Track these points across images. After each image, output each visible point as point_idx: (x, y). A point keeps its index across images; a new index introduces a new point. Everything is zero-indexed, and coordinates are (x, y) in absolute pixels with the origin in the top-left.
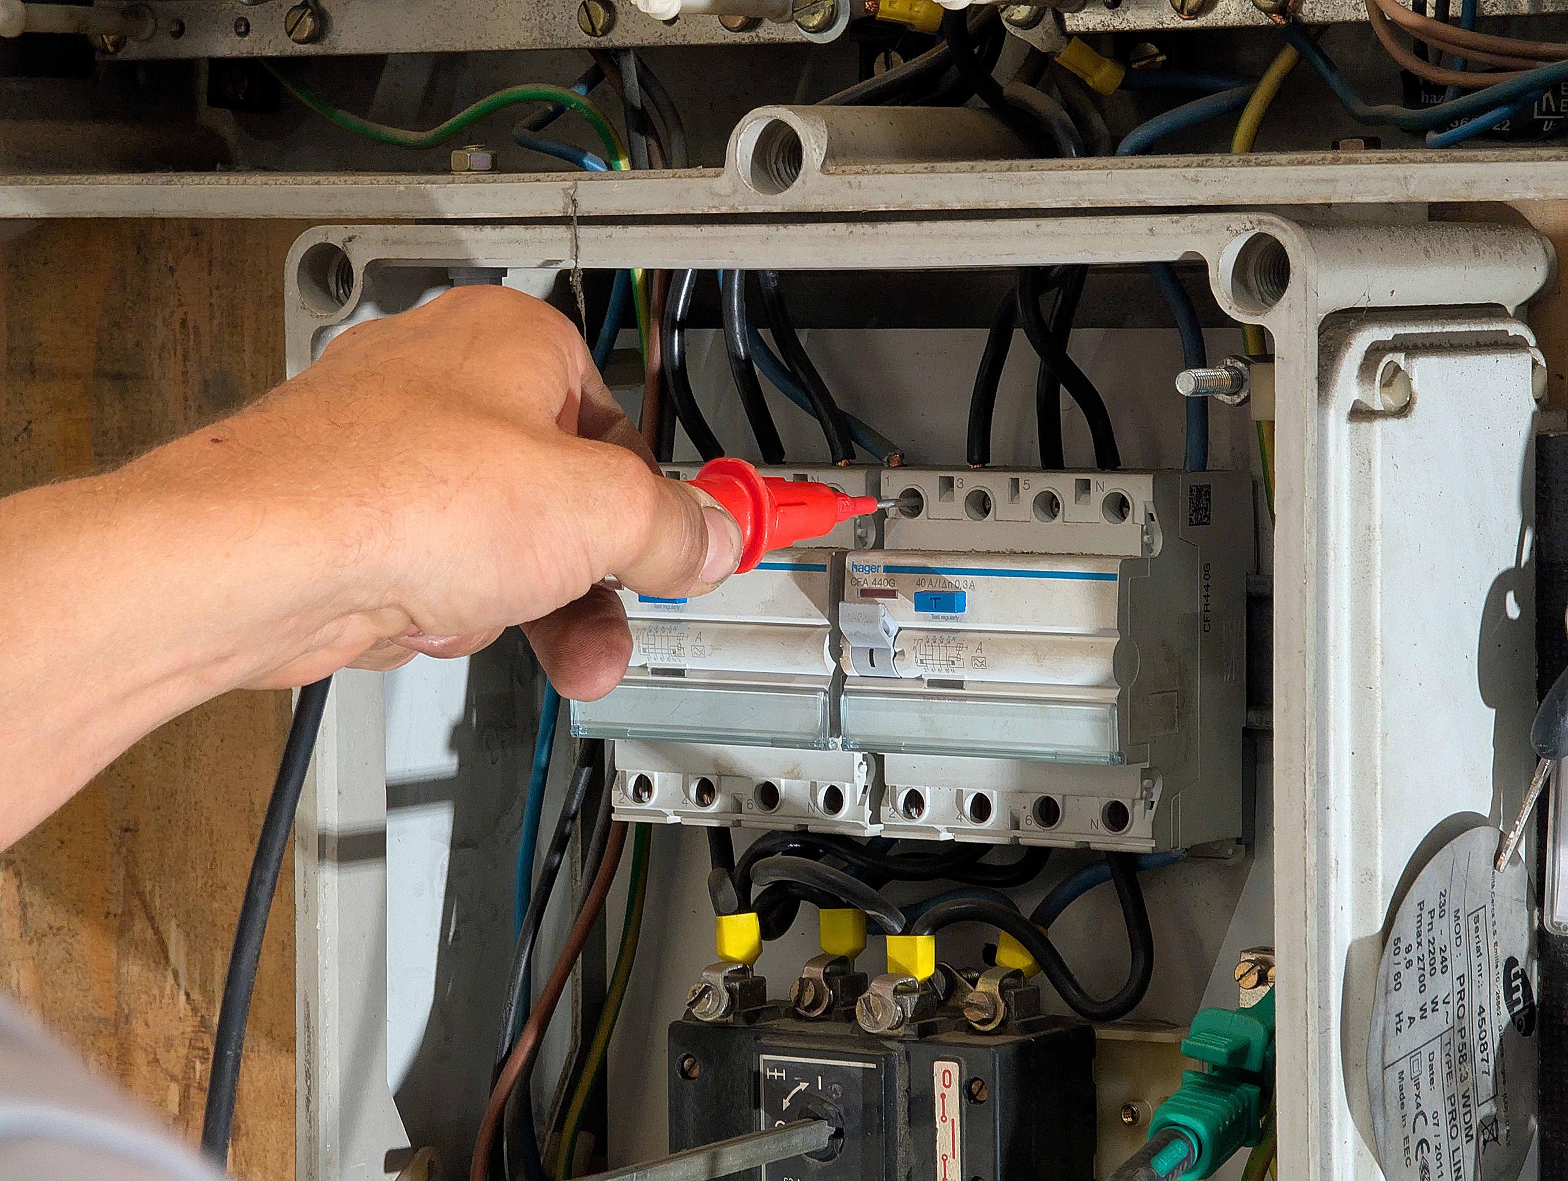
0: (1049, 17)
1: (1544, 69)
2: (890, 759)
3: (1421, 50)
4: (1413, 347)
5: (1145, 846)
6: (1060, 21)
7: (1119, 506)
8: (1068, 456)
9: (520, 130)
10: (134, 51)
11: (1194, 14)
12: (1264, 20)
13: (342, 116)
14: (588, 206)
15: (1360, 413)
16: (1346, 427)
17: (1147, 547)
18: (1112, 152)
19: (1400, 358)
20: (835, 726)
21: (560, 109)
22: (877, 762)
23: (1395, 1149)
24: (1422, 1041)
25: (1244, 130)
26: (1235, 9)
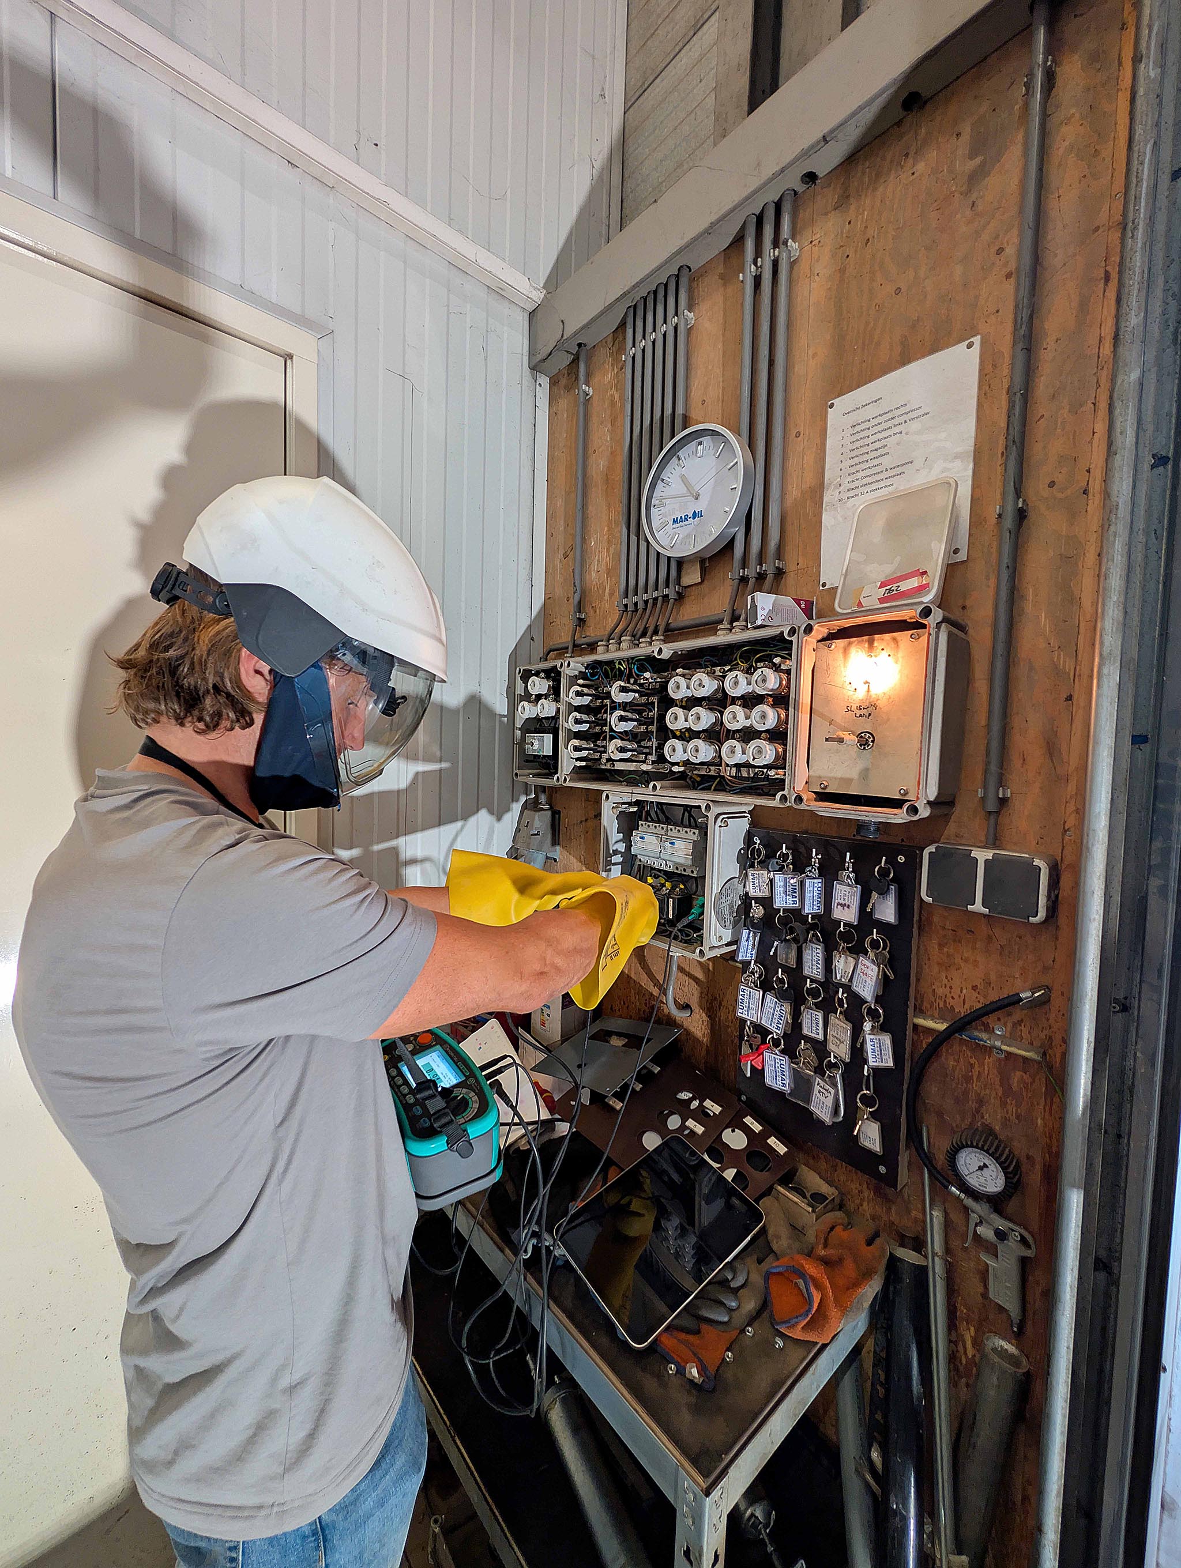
0: (691, 773)
1: (745, 785)
2: (667, 861)
3: (730, 782)
4: (728, 818)
5: (696, 877)
7: (694, 833)
8: (691, 826)
9: (631, 781)
10: (594, 768)
11: (708, 773)
12: (716, 775)
13: (614, 777)
14: (634, 791)
15: (720, 826)
16: (718, 827)
17: (697, 838)
18: (696, 790)
19: (726, 819)
20: (661, 857)
21: (636, 779)
23: (720, 919)
24: (725, 904)
25: (713, 788)
26: (712, 773)
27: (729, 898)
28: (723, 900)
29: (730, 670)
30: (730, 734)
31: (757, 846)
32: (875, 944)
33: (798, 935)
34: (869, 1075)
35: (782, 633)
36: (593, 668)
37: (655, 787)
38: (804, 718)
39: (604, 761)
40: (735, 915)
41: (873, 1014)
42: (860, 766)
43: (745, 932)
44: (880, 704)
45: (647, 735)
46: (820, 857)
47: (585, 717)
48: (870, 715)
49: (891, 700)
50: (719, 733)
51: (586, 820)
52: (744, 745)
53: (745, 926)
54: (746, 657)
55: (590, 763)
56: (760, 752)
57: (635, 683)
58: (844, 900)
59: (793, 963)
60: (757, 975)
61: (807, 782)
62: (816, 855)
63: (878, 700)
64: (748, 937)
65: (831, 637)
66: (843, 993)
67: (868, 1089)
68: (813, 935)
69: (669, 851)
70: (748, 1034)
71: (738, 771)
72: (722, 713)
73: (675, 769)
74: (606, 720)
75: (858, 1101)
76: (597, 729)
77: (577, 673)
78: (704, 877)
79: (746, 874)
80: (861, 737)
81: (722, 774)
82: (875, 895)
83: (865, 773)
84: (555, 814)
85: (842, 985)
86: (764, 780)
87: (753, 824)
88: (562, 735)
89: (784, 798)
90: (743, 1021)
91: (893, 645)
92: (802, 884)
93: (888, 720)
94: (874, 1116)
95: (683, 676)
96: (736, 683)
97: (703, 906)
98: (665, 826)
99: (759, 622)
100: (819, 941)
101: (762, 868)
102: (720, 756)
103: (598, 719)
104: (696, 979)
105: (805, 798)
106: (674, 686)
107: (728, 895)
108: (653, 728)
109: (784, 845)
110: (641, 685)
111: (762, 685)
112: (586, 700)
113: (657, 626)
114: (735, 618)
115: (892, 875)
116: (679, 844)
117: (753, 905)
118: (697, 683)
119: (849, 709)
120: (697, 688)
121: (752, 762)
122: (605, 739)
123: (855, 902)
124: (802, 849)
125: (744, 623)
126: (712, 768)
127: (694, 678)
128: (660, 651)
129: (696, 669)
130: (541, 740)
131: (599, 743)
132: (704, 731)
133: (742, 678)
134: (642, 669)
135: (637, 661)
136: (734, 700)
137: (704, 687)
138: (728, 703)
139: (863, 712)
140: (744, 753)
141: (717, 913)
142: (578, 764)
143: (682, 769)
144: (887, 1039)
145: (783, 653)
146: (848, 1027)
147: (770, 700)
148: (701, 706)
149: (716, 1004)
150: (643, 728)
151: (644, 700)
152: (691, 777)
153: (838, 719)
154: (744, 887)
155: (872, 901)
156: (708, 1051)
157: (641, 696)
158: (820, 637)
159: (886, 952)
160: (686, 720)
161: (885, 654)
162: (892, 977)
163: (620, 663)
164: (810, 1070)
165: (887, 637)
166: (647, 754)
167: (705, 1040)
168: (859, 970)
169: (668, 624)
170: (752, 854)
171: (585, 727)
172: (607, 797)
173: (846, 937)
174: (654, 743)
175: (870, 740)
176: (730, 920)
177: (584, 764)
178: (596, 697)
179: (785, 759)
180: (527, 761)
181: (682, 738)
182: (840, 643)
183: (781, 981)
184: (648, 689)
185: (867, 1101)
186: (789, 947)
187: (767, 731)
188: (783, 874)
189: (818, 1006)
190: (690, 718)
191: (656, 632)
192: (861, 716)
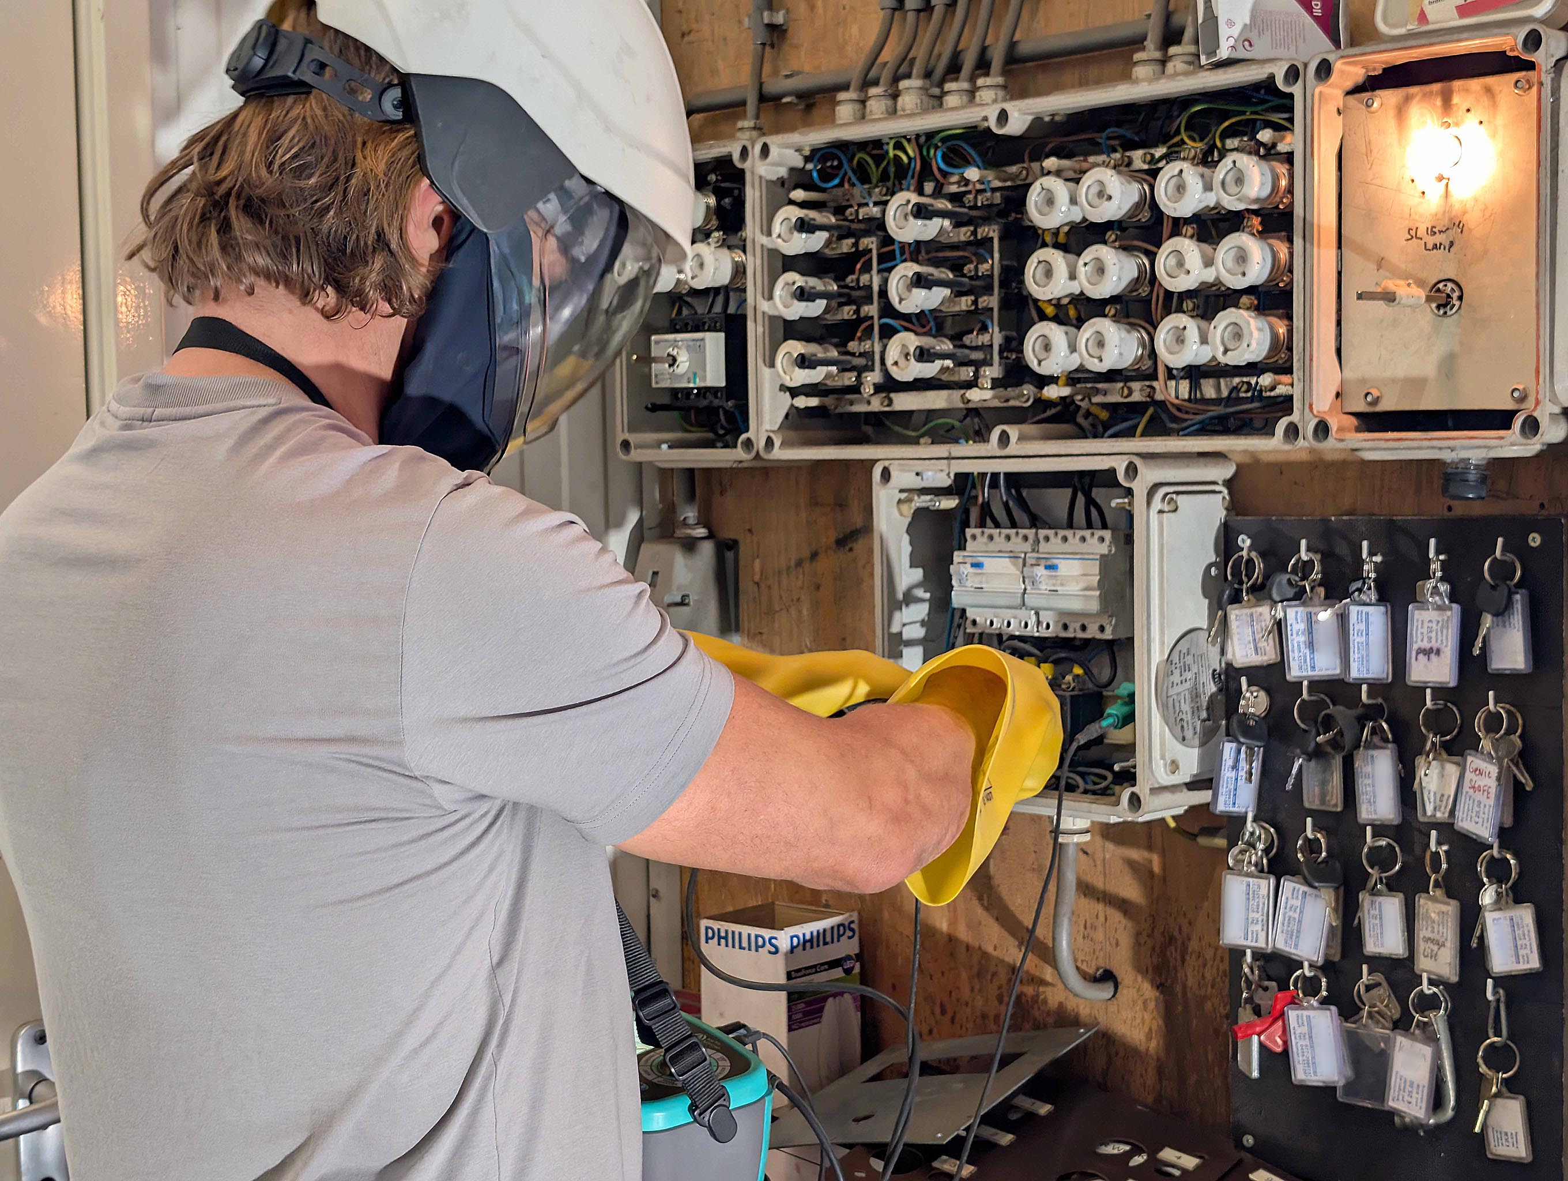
0: (1087, 399)
1: (1210, 414)
2: (1041, 613)
3: (1179, 410)
4: (1178, 493)
5: (1110, 637)
6: (1090, 400)
7: (1102, 539)
8: (1094, 524)
9: (942, 432)
10: (840, 410)
11: (1126, 397)
12: (1144, 400)
13: (897, 429)
14: (953, 455)
15: (1161, 512)
16: (1156, 516)
17: (1110, 551)
18: (1102, 437)
19: (1174, 496)
20: (1024, 604)
21: (953, 427)
22: (1037, 614)
23: (1172, 721)
24: (1181, 690)
25: (1139, 431)
26: (1137, 397)
27: (1189, 675)
28: (1176, 678)
29: (1168, 157)
30: (1173, 302)
31: (1244, 553)
32: (1493, 723)
33: (1341, 733)
34: (1498, 1001)
35: (1272, 78)
36: (823, 159)
37: (1004, 439)
38: (1325, 258)
39: (868, 390)
40: (1204, 715)
41: (1498, 871)
42: (1440, 348)
43: (1229, 748)
44: (1471, 220)
45: (977, 319)
46: (1378, 559)
47: (814, 283)
48: (1452, 244)
49: (1487, 214)
50: (1147, 302)
51: (814, 555)
52: (1203, 324)
53: (1228, 734)
54: (1199, 127)
55: (829, 401)
56: (1238, 336)
57: (938, 193)
58: (1430, 639)
59: (1335, 801)
60: (1261, 846)
61: (1338, 395)
62: (1371, 554)
63: (1465, 213)
64: (1237, 761)
65: (1372, 84)
66: (1439, 843)
67: (1498, 1034)
68: (1374, 732)
69: (1044, 587)
70: (1249, 983)
71: (1195, 386)
72: (1152, 256)
73: (1052, 392)
74: (869, 288)
75: (1480, 1061)
76: (847, 313)
77: (783, 172)
78: (1131, 640)
79: (1225, 621)
80: (1438, 290)
81: (1159, 397)
82: (1487, 621)
83: (1449, 366)
84: (726, 548)
85: (1438, 826)
86: (1252, 399)
87: (1235, 507)
88: (755, 333)
89: (1293, 431)
90: (1237, 953)
91: (1485, 100)
92: (1343, 619)
93: (1485, 252)
94: (1511, 1087)
95: (1058, 173)
96: (1181, 188)
97: (1131, 697)
98: (1031, 533)
99: (1224, 53)
100: (1386, 740)
101: (1259, 602)
102: (1153, 354)
103: (846, 287)
104: (1122, 905)
105: (1333, 424)
106: (1040, 200)
107: (1186, 668)
108: (992, 301)
109: (1303, 542)
110: (955, 198)
111: (1237, 190)
112: (816, 241)
113: (984, 50)
114: (1171, 36)
115: (1519, 574)
116: (1069, 568)
117: (1244, 686)
118: (1094, 190)
119: (1413, 235)
120: (1096, 201)
121: (1223, 360)
122: (868, 333)
123: (1449, 642)
124: (1342, 549)
125: (1192, 49)
126: (1136, 386)
127: (1088, 180)
128: (1003, 117)
129: (1086, 154)
130: (698, 349)
131: (853, 346)
132: (1114, 299)
133: (1192, 176)
134: (956, 158)
135: (944, 140)
136: (1177, 226)
137: (1110, 198)
138: (1165, 234)
139: (1438, 239)
140: (1204, 340)
141: (1164, 707)
142: (802, 402)
143: (1066, 391)
144: (1526, 915)
145: (1276, 117)
146: (1451, 909)
147: (1256, 221)
148: (1105, 243)
149: (1173, 954)
150: (965, 303)
151: (964, 234)
152: (1088, 414)
153: (1394, 257)
154: (1223, 652)
155: (1483, 632)
156: (1160, 1071)
157: (957, 225)
158: (1349, 84)
159: (1516, 738)
160: (1073, 277)
161: (1472, 120)
162: (1529, 786)
163: (899, 146)
164: (1384, 1028)
165: (1475, 84)
166: (977, 365)
167: (1153, 1044)
168: (1467, 784)
169: (1012, 45)
170: (1236, 573)
171: (816, 308)
172: (886, 475)
173: (1437, 721)
174: (996, 336)
175: (1455, 295)
176: (1194, 725)
177: (814, 402)
178: (841, 233)
179: (1290, 349)
180: (654, 408)
181: (1060, 319)
182: (1387, 98)
183: (1312, 846)
184: (974, 207)
185: (1498, 1058)
186: (1327, 769)
187: (1251, 290)
188: (1304, 604)
189: (1392, 886)
190: (1082, 271)
191: (983, 66)
192: (1435, 247)
